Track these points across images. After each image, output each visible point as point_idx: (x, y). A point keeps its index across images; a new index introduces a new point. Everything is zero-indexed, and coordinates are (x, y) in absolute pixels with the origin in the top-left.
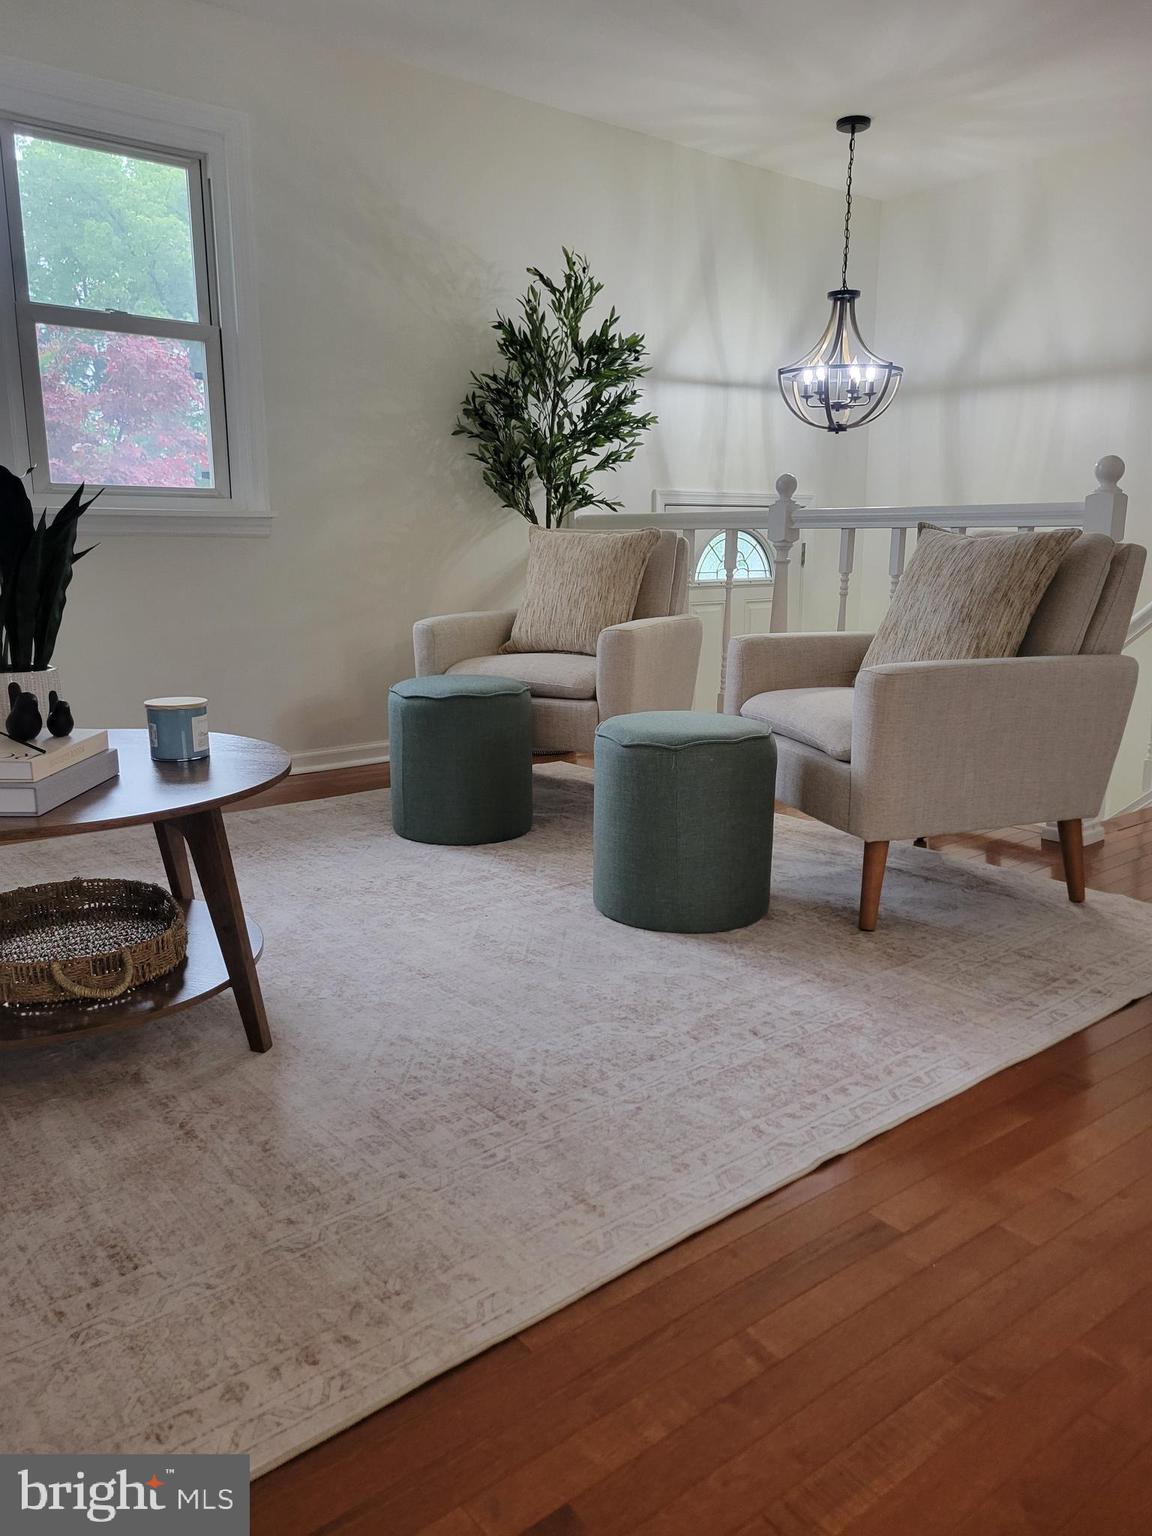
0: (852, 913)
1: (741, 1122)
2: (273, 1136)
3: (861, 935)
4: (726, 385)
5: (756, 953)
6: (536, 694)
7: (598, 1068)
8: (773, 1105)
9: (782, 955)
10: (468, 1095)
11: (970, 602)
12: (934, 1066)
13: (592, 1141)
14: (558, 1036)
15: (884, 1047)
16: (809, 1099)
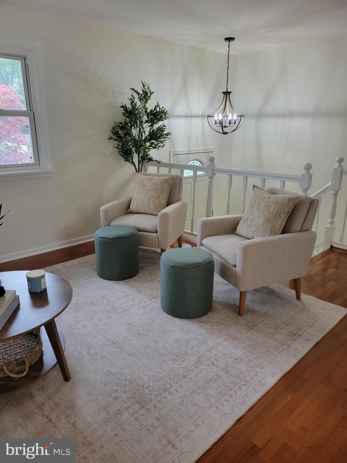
0: (236, 307)
1: (212, 405)
2: (76, 420)
3: (239, 317)
4: (191, 117)
5: (210, 327)
6: (139, 230)
7: (169, 382)
8: (221, 396)
9: (218, 328)
10: (132, 397)
11: (270, 217)
12: (264, 376)
13: (170, 416)
14: (156, 369)
15: (250, 368)
16: (231, 393)
